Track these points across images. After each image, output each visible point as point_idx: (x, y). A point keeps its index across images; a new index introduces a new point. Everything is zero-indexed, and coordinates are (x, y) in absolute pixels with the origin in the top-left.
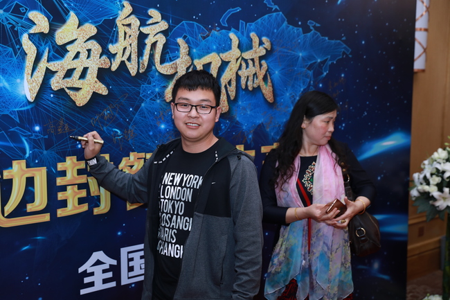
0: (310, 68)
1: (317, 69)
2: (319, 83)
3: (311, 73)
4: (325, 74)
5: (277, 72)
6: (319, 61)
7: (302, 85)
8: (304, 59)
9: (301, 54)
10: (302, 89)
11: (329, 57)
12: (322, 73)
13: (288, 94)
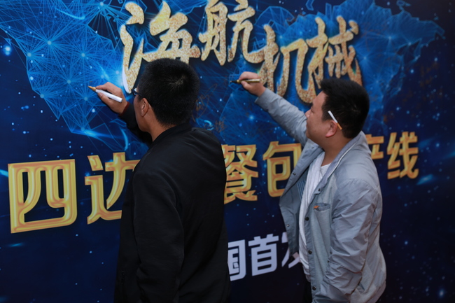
0: (400, 52)
1: (408, 53)
2: (410, 69)
3: (401, 58)
4: (417, 58)
5: (365, 58)
6: (410, 44)
7: (392, 71)
8: (393, 42)
9: (390, 38)
10: (392, 76)
11: (421, 39)
12: (413, 58)
13: (377, 82)
